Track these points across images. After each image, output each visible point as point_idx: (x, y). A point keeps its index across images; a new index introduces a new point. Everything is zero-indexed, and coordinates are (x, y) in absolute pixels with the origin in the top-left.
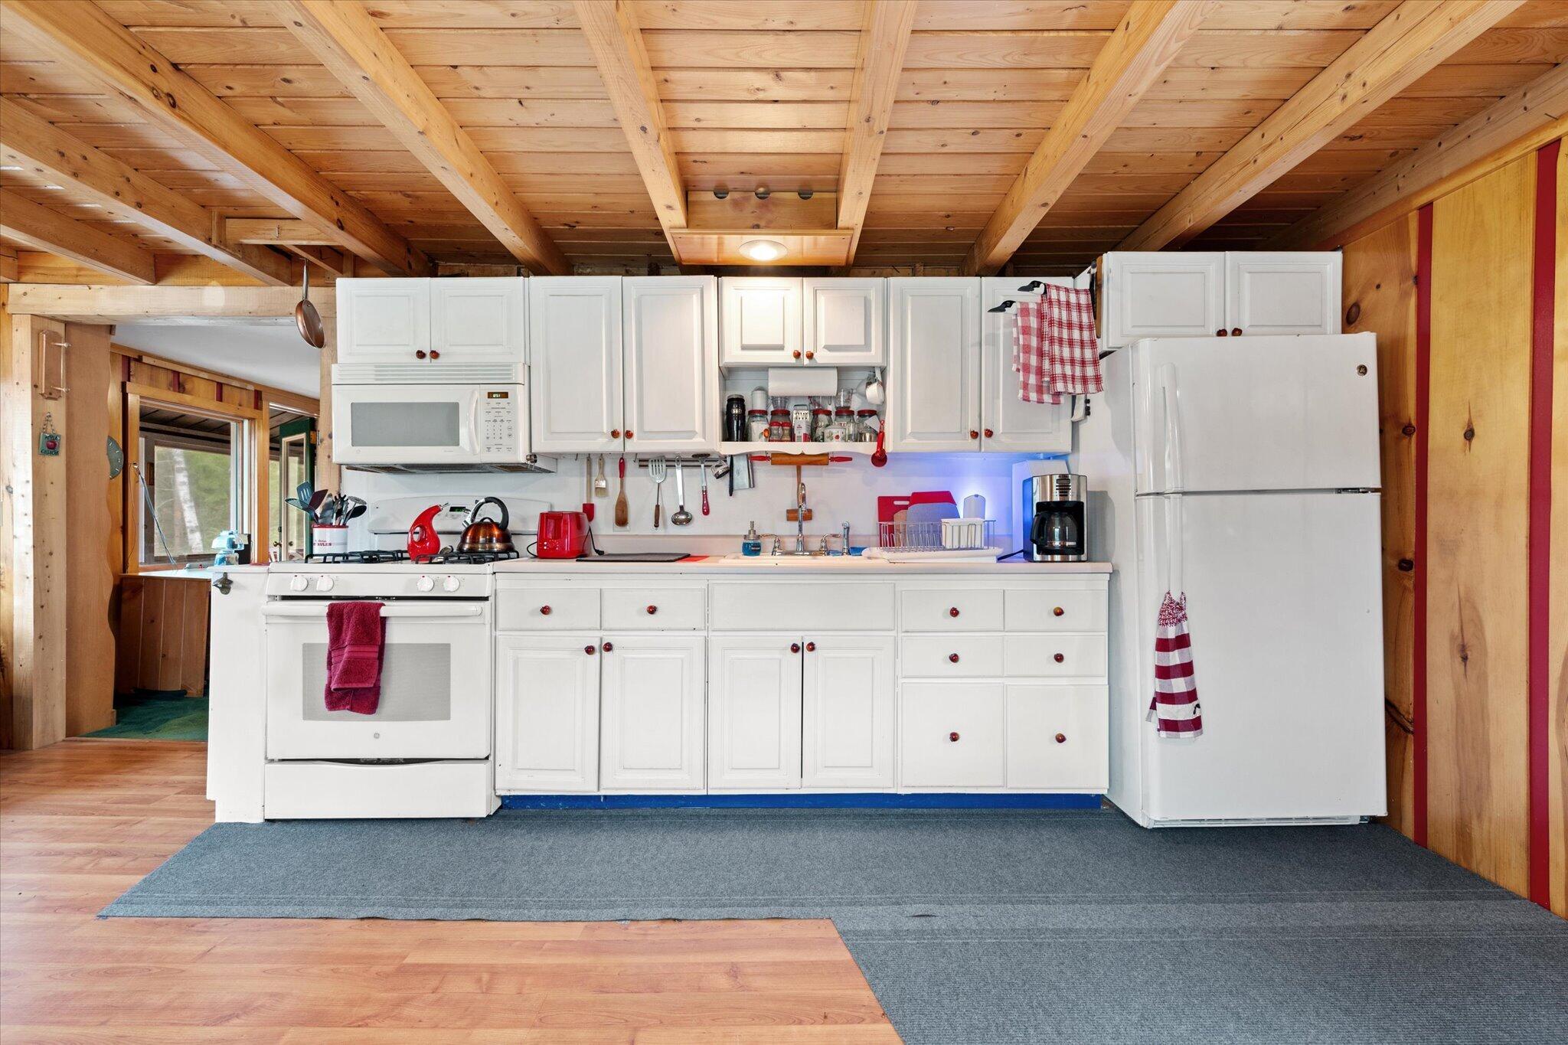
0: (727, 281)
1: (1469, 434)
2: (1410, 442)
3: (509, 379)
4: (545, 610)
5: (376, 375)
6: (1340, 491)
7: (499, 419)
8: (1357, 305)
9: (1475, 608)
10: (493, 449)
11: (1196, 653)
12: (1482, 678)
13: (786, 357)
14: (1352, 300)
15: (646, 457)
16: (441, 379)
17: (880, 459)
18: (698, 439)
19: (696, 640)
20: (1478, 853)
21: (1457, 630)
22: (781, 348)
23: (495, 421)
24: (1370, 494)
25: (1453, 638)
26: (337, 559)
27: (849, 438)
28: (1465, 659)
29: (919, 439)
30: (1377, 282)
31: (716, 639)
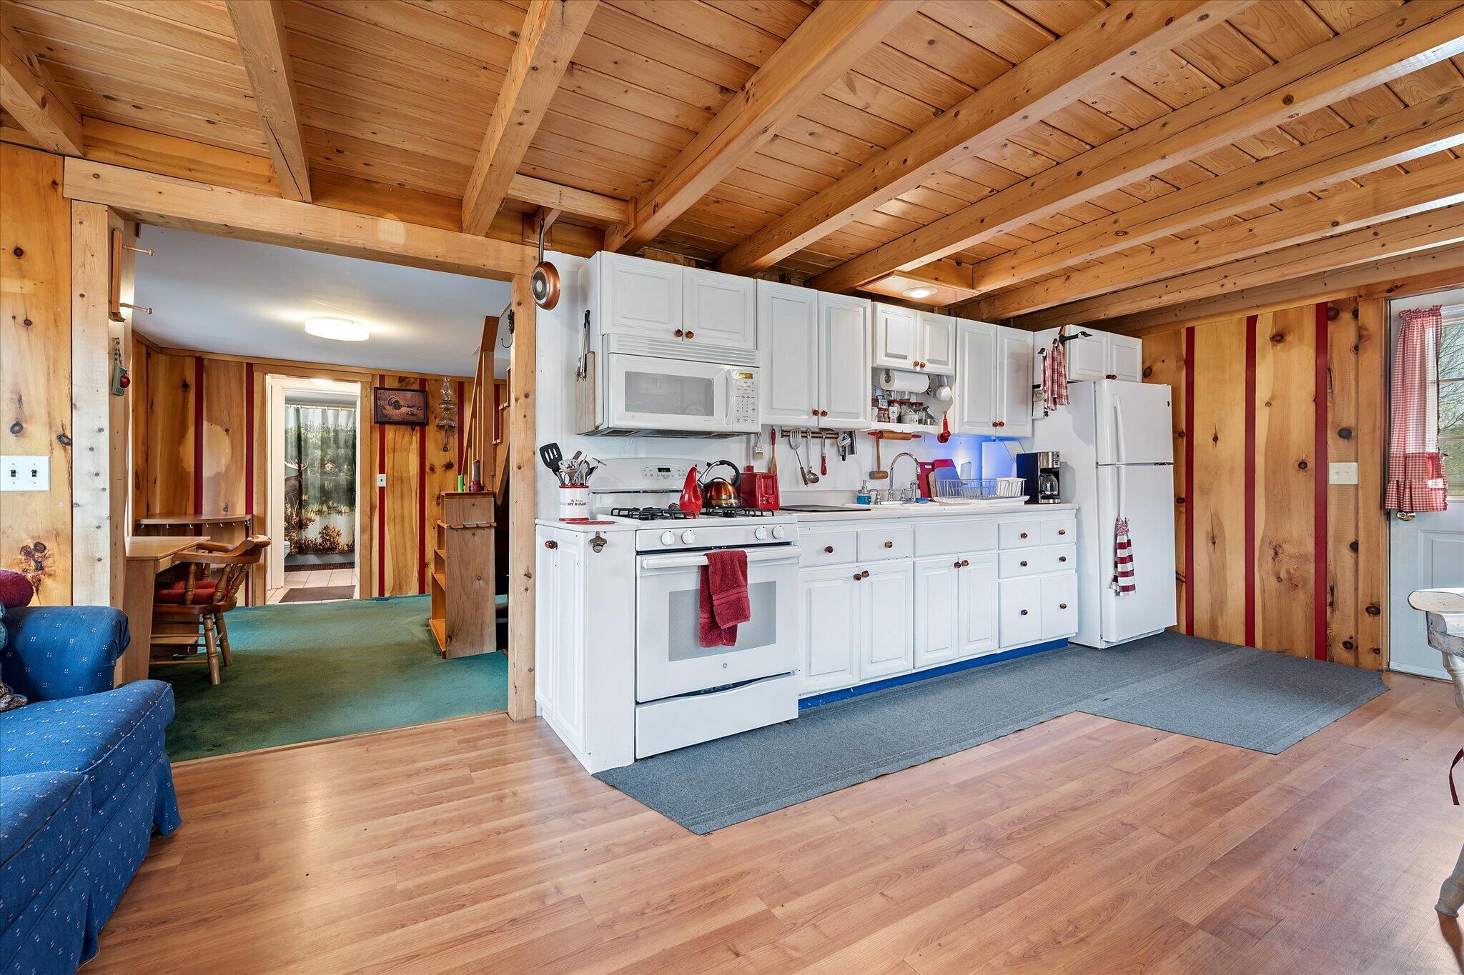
0: (881, 306)
1: (1216, 439)
2: (1183, 440)
3: (752, 363)
4: (829, 550)
5: (650, 348)
6: (1156, 464)
7: (746, 396)
8: (1150, 368)
9: (1219, 518)
10: (742, 420)
11: (1134, 550)
12: (1223, 551)
13: (908, 364)
14: (1147, 365)
15: (788, 429)
16: (701, 357)
17: (944, 438)
18: (861, 419)
19: (909, 562)
20: (1221, 632)
21: (1210, 530)
22: (905, 358)
23: (743, 397)
24: (1167, 466)
25: (1208, 534)
26: (622, 513)
27: (920, 422)
28: (1214, 543)
29: (970, 426)
30: (1163, 359)
31: (919, 561)
